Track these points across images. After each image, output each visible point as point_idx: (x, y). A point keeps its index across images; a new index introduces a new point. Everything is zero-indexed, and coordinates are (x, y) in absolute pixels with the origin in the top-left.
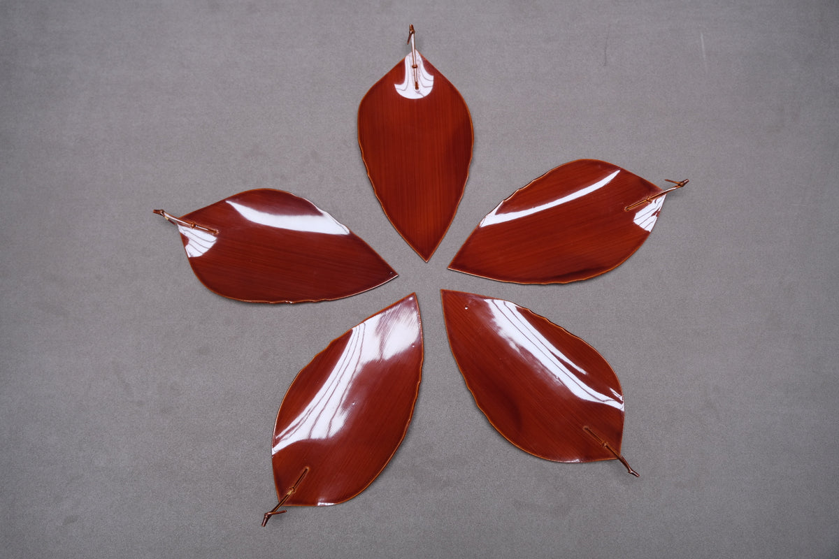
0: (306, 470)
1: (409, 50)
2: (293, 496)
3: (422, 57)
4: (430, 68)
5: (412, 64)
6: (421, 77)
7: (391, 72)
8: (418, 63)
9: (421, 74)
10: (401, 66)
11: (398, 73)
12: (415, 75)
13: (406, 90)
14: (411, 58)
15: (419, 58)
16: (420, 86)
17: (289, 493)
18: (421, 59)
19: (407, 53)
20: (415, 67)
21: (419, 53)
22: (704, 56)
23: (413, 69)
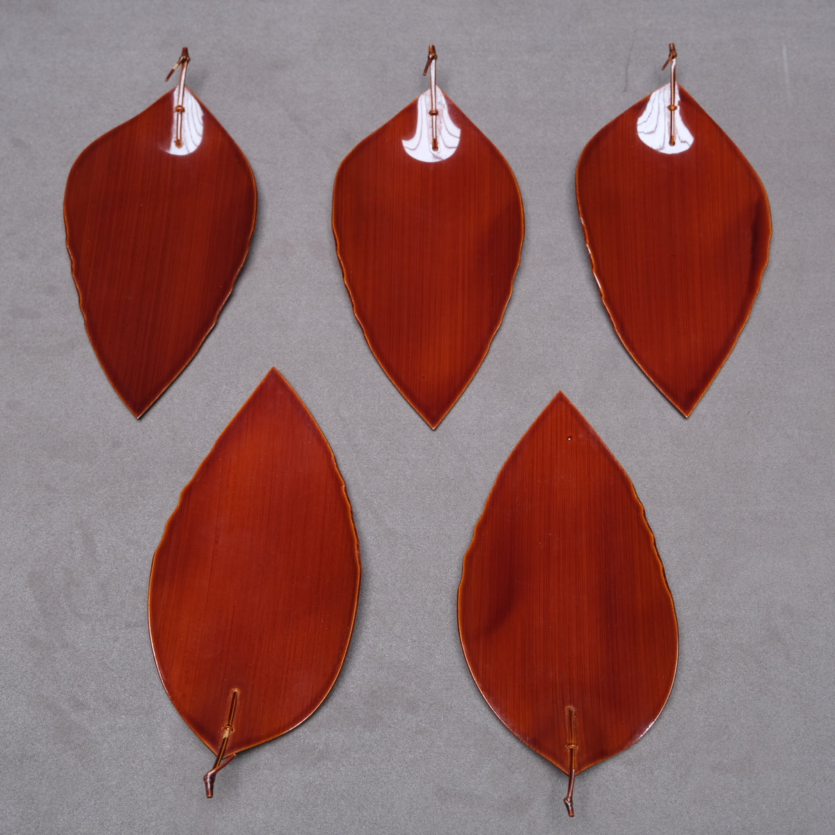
0: (235, 693)
1: (425, 86)
2: (234, 736)
3: (447, 98)
4: (458, 116)
5: (430, 109)
6: (444, 131)
7: (394, 120)
8: (439, 107)
9: (443, 125)
10: (411, 111)
11: (406, 121)
12: (434, 128)
13: (418, 148)
14: (429, 100)
15: (441, 99)
16: (440, 145)
17: (226, 734)
18: (444, 102)
19: (422, 91)
20: (434, 113)
21: (443, 92)
22: (787, 81)
23: (430, 117)
